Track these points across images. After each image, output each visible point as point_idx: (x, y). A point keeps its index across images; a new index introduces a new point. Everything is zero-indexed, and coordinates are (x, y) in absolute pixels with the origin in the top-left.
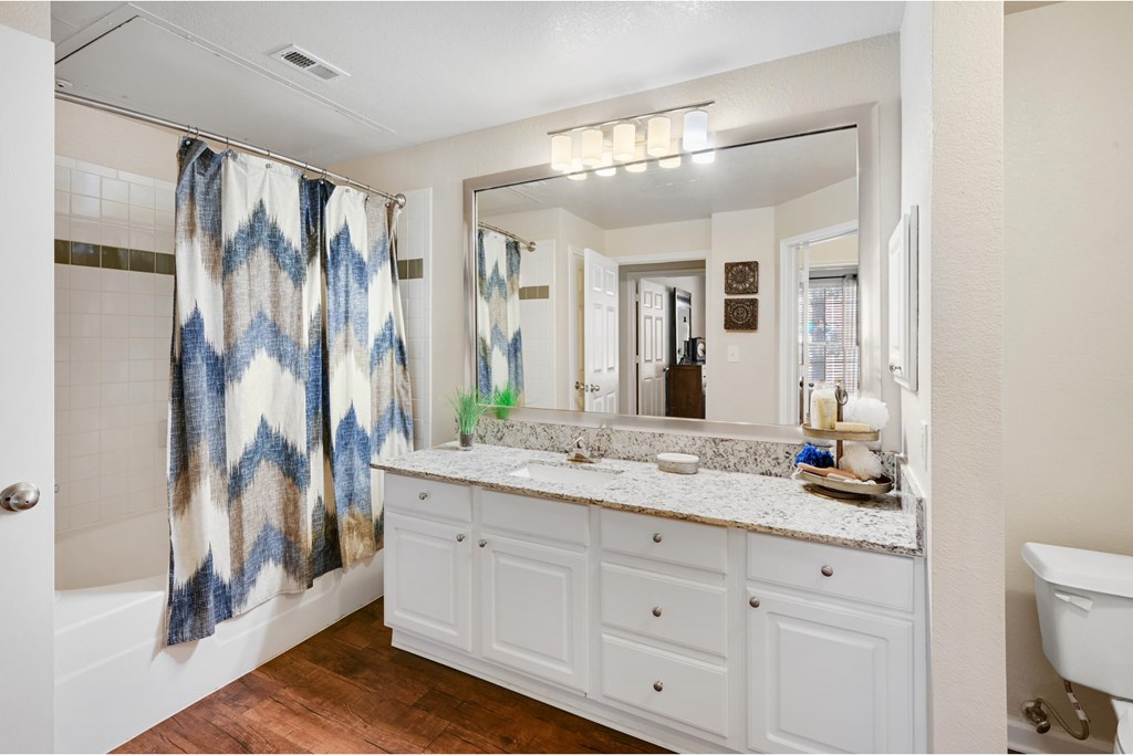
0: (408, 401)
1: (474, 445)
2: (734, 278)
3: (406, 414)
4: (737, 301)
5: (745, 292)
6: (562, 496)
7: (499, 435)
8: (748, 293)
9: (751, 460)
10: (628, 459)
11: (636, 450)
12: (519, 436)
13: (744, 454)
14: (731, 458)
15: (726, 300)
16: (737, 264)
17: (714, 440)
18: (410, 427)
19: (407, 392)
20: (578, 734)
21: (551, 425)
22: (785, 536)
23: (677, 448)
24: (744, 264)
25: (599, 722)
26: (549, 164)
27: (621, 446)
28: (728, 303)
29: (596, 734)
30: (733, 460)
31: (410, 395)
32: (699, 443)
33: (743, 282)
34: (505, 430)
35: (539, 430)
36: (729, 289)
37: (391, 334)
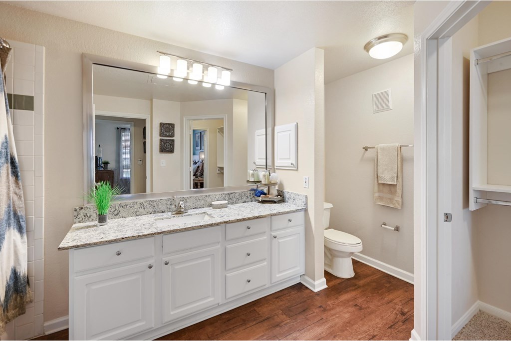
0: (19, 204)
1: (108, 220)
2: (165, 130)
3: (19, 214)
4: (166, 140)
5: (169, 136)
6: (212, 224)
7: (116, 213)
8: (171, 137)
9: (240, 199)
10: (195, 208)
11: (198, 204)
12: (132, 210)
13: (238, 197)
14: (234, 199)
15: (160, 139)
16: (166, 124)
17: (229, 194)
18: (23, 224)
19: (20, 197)
20: (219, 321)
21: (154, 201)
22: (283, 214)
23: (216, 199)
24: (169, 124)
25: (221, 313)
26: (156, 67)
27: (191, 203)
28: (161, 140)
29: (223, 317)
30: (234, 200)
31: (23, 199)
32: (223, 196)
33: (169, 132)
34: (121, 209)
35: (145, 204)
36: (161, 134)
37: (7, 152)
